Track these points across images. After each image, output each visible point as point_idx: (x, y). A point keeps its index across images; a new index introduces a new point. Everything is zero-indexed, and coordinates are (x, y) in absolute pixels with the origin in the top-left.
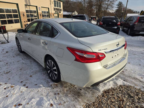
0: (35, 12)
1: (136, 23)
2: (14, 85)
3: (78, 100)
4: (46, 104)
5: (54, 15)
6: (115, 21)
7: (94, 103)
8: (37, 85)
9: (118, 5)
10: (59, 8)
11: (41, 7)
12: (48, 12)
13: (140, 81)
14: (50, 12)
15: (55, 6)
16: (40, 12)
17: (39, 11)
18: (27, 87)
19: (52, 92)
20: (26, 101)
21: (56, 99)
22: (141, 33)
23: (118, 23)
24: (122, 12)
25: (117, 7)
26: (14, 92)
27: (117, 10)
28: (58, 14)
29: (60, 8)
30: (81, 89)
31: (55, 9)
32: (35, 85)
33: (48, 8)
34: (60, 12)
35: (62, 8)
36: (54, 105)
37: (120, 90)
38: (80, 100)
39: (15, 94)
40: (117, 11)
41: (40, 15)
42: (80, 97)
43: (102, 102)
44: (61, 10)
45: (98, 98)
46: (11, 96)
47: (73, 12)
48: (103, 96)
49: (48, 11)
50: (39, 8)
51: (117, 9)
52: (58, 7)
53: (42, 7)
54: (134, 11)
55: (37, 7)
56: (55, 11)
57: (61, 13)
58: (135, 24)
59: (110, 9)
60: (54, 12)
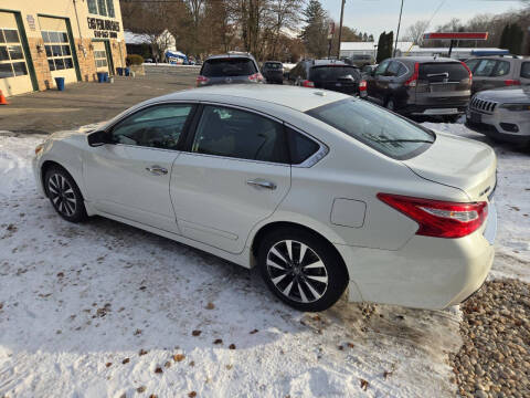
0: (12, 36)
1: (413, 84)
2: (177, 348)
3: (424, 351)
4: (349, 384)
5: (91, 47)
6: (350, 77)
7: (464, 347)
8: (256, 331)
9: (308, 13)
10: (107, 18)
11: (35, 17)
12: (68, 36)
13: (520, 261)
14: (76, 35)
15: (92, 10)
16: (33, 35)
17: (29, 34)
18: (233, 347)
19: (326, 342)
20: (274, 392)
21: (359, 363)
22: (427, 112)
23: (361, 85)
24: (330, 37)
25: (305, 18)
26: (204, 372)
27: (307, 28)
28: (107, 44)
29: (111, 19)
30: (402, 318)
31: (92, 23)
32: (252, 333)
33: (67, 20)
34: (114, 36)
35: (118, 18)
36: (372, 383)
37: (495, 297)
38: (427, 348)
39: (215, 379)
40: (307, 33)
41: (38, 47)
42: (421, 339)
43: (481, 341)
44: (115, 26)
45: (462, 330)
46: (206, 389)
47: (159, 33)
48: (471, 323)
49: (66, 31)
50: (29, 17)
51: (307, 25)
52: (102, 13)
53: (39, 15)
54: (357, 34)
55: (18, 15)
56: (93, 31)
57: (118, 40)
58: (408, 88)
59: (288, 26)
60: (89, 34)
